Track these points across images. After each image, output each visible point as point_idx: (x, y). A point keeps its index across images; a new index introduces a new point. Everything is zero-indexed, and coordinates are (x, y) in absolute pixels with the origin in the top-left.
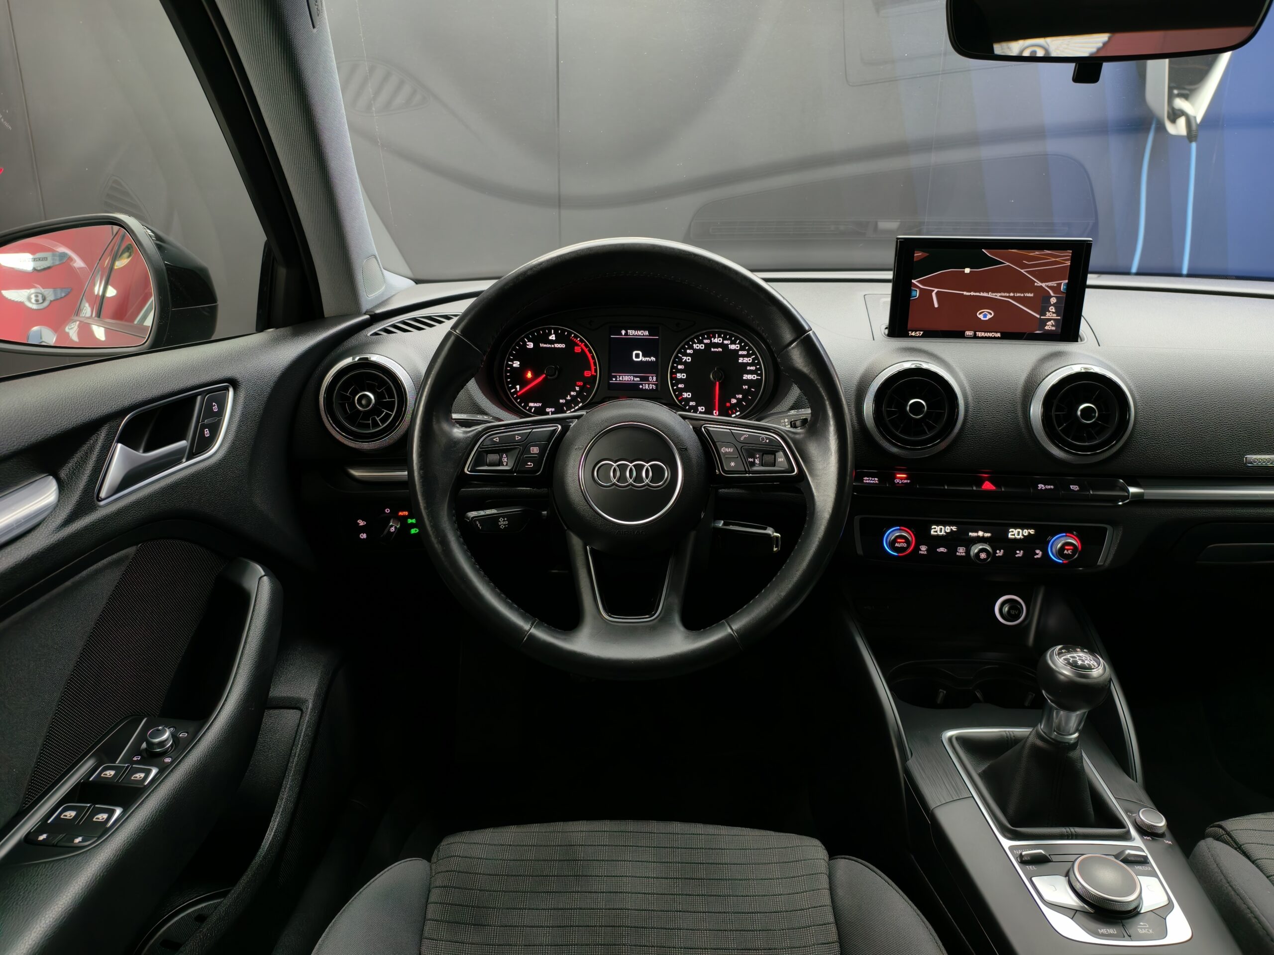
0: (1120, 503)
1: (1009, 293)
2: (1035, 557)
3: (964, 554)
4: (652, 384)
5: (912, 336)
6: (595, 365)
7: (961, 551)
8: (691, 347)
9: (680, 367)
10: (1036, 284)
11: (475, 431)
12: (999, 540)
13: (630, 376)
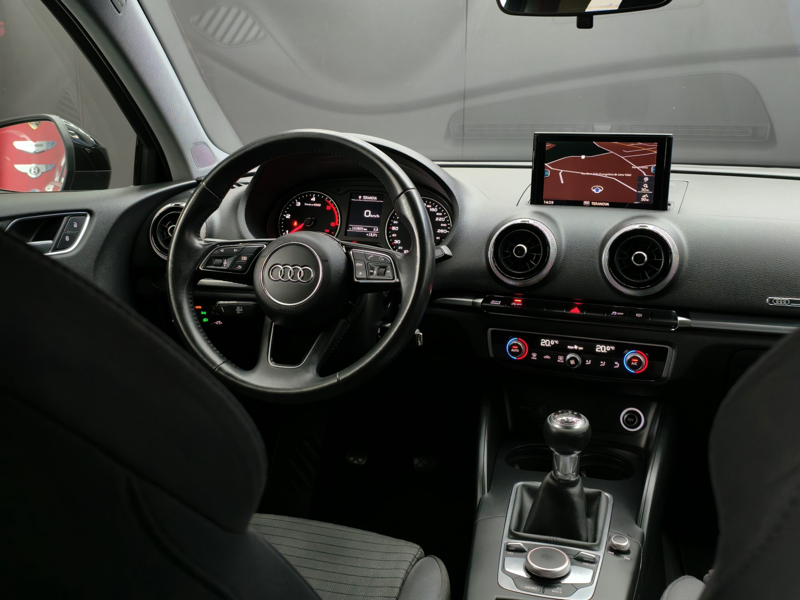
0: (673, 329)
1: (614, 173)
2: (615, 367)
3: (563, 361)
4: (375, 233)
5: (546, 204)
6: (338, 218)
7: (560, 359)
9: (395, 222)
10: (633, 167)
12: (589, 352)
13: (361, 227)
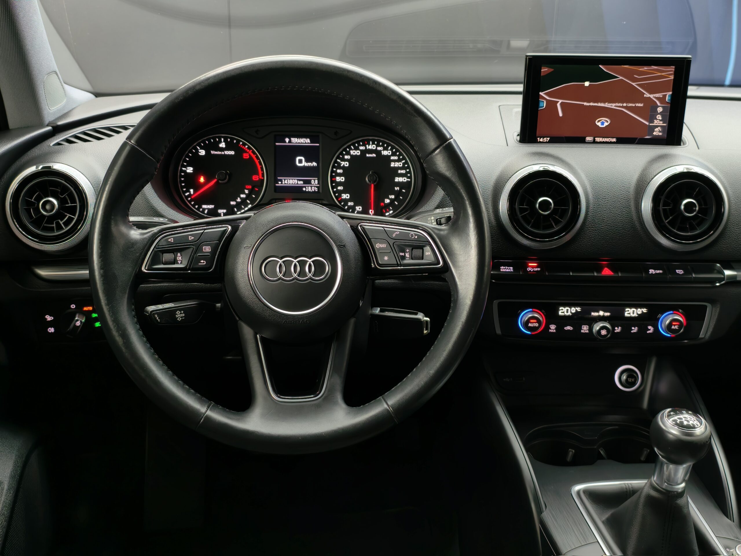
0: (718, 284)
1: (623, 103)
2: (648, 332)
3: (587, 331)
4: (314, 187)
5: (540, 142)
6: (262, 170)
7: (585, 329)
8: (348, 153)
9: (339, 171)
10: (645, 96)
11: (151, 233)
12: (617, 318)
13: (295, 179)
